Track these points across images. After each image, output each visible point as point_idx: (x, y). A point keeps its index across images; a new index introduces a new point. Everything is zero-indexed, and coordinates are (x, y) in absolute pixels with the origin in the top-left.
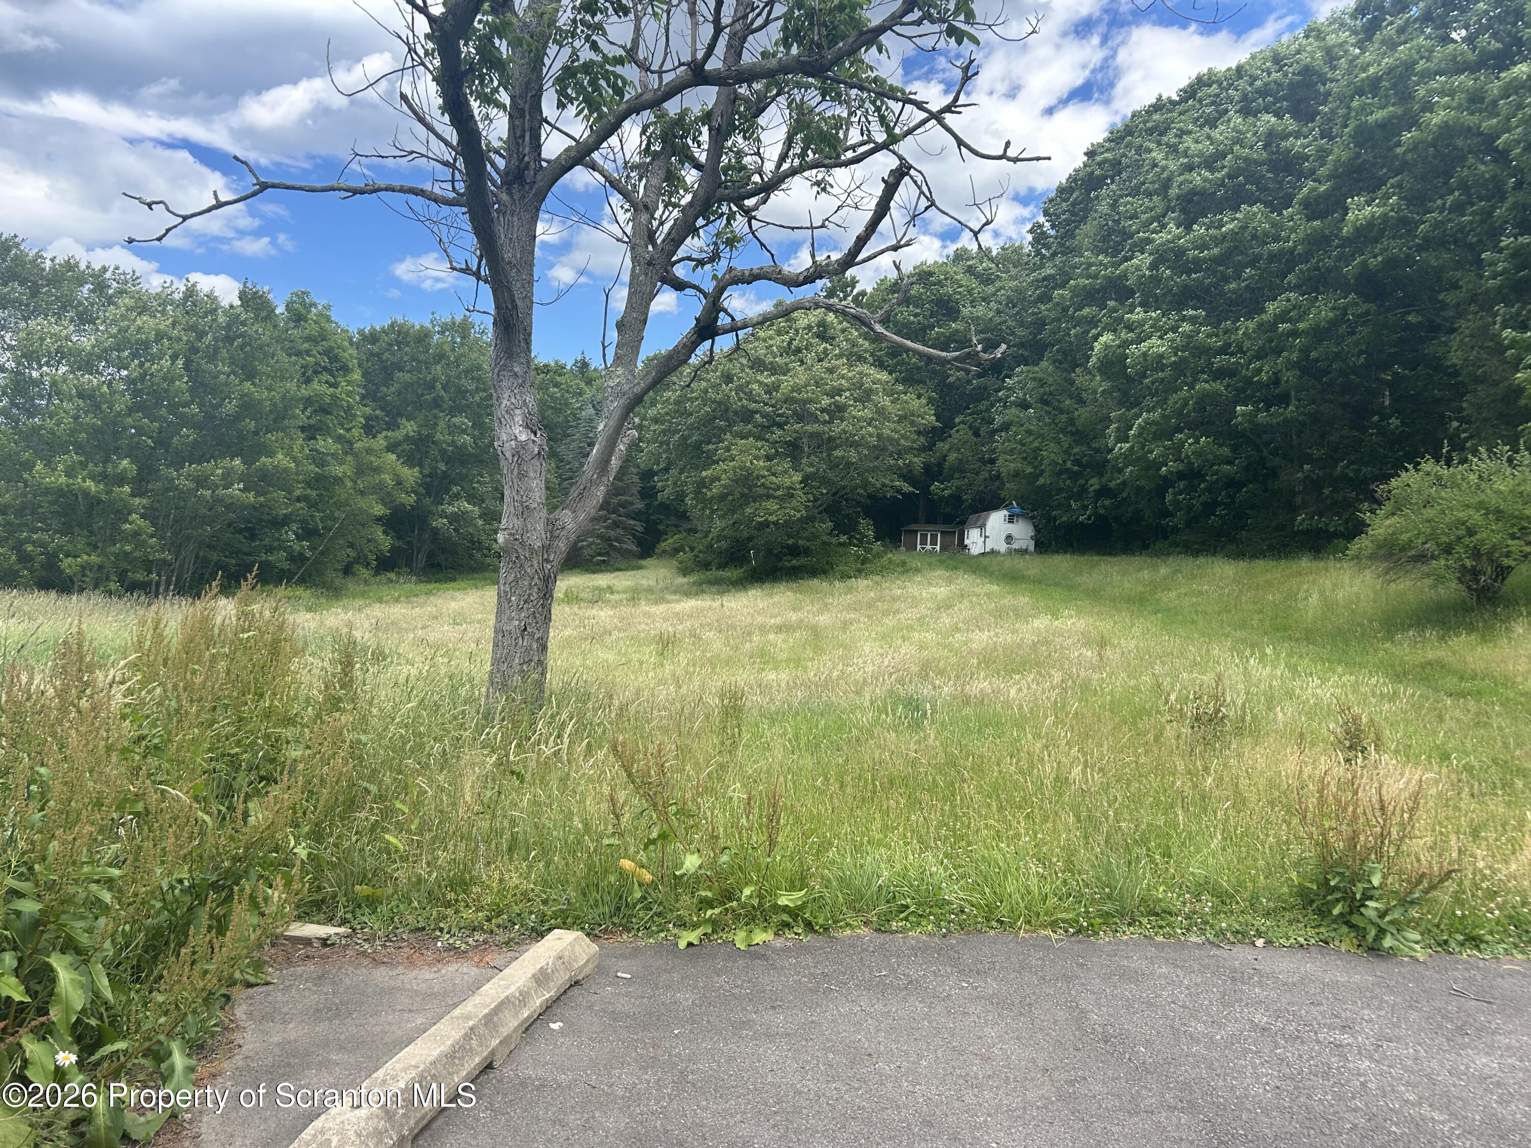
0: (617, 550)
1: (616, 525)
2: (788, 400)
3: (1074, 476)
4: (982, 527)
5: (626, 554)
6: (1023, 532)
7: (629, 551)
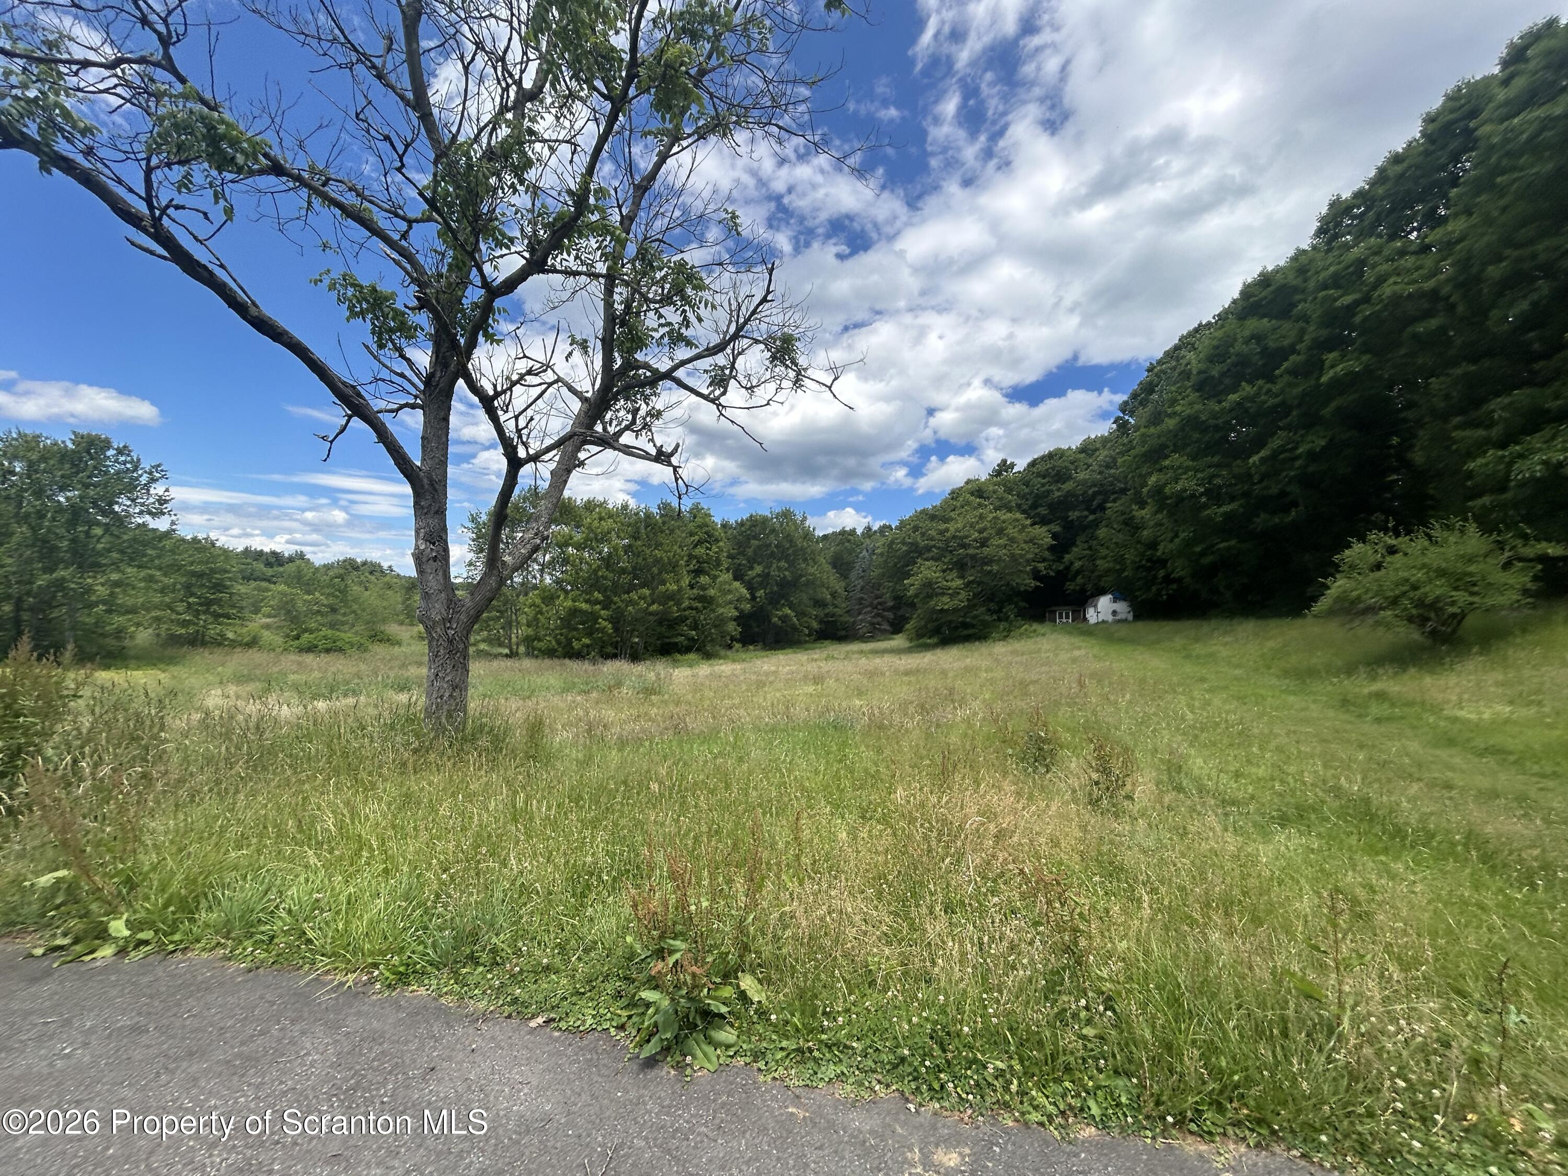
0: (879, 630)
1: (878, 615)
2: (954, 537)
3: (1149, 569)
4: (1095, 606)
5: (883, 631)
6: (1122, 607)
7: (885, 630)
